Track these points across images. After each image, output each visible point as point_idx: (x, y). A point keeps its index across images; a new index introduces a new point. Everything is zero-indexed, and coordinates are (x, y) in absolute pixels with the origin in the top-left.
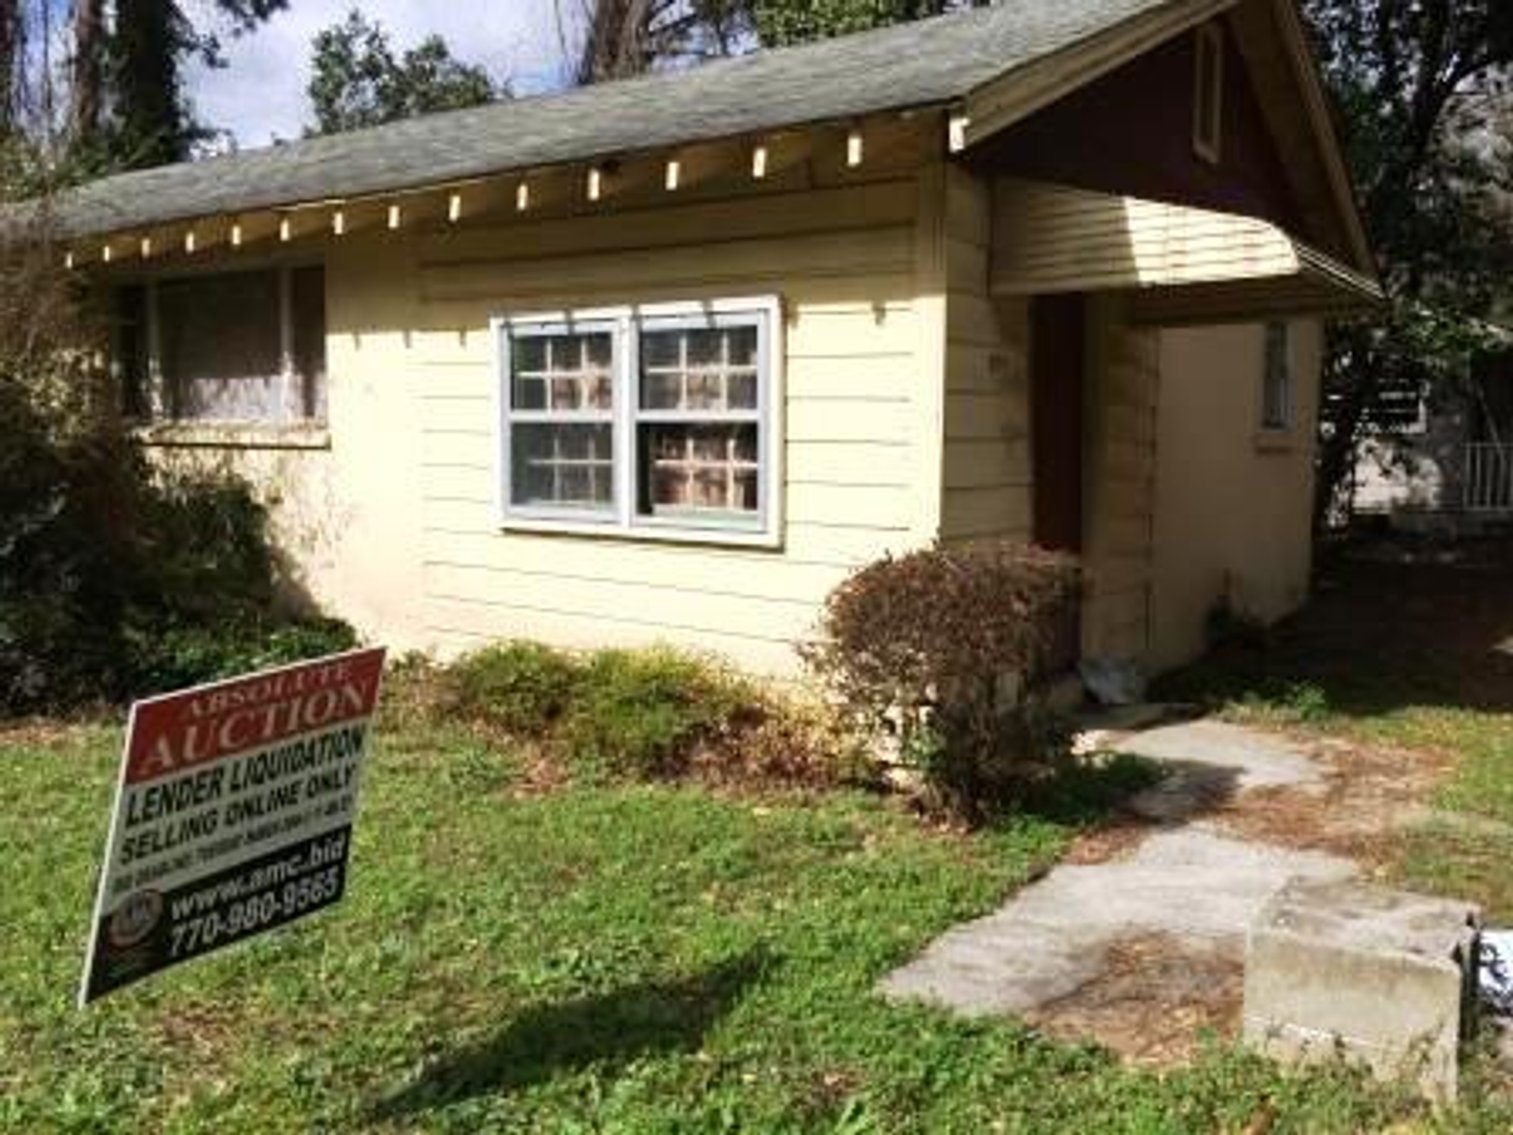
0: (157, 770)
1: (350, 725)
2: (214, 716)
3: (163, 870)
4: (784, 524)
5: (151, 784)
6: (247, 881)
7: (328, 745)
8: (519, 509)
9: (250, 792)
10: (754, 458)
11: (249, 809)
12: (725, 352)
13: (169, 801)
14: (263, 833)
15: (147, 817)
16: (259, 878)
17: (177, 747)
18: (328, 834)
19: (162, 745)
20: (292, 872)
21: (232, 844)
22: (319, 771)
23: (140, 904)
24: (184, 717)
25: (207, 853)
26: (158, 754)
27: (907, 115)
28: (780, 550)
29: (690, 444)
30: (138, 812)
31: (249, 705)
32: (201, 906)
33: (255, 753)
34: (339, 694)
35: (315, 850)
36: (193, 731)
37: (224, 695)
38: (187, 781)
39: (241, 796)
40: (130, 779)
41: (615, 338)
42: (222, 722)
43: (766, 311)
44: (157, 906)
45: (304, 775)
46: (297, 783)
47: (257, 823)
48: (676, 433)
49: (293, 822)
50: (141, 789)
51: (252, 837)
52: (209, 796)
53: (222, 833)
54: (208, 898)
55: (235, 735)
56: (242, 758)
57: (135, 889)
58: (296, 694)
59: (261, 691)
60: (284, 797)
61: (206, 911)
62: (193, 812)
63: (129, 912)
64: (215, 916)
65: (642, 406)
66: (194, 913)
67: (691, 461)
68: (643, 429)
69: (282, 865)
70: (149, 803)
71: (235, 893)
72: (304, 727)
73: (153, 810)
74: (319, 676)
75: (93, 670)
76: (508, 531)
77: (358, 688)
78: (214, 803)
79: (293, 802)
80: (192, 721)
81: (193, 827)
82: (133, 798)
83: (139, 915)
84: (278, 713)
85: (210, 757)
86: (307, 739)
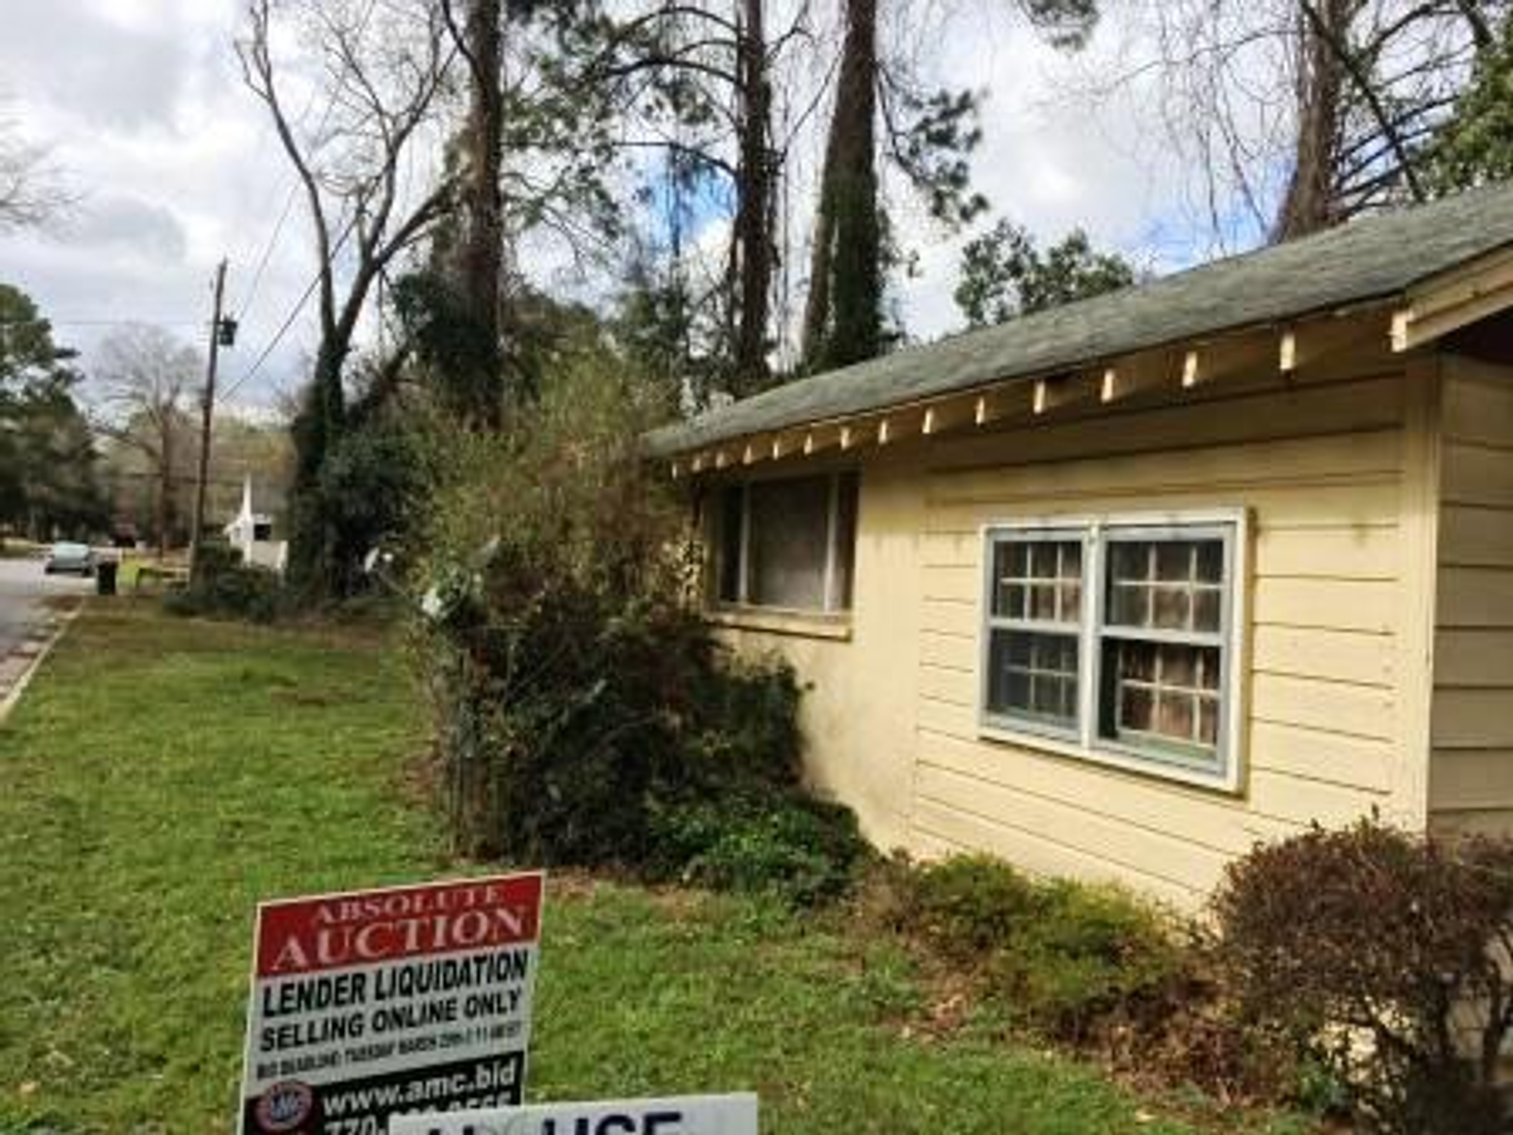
0: (289, 967)
1: (511, 948)
2: (349, 922)
3: (307, 1064)
4: (1246, 768)
5: (288, 979)
6: (403, 1091)
7: (485, 967)
8: (995, 718)
9: (399, 1002)
10: (1216, 685)
11: (399, 1019)
12: (1193, 567)
13: (306, 997)
14: (419, 1045)
15: (285, 1011)
16: (417, 1089)
17: (310, 949)
18: (496, 1057)
19: (293, 944)
20: (456, 1090)
21: (384, 1051)
22: (478, 991)
23: (286, 1094)
24: (313, 922)
25: (357, 1056)
26: (289, 953)
27: (1341, 313)
28: (1240, 796)
29: (1158, 665)
30: (275, 1003)
31: (384, 917)
32: (355, 1106)
33: (401, 964)
34: (492, 916)
35: (481, 1072)
36: (324, 937)
37: (356, 906)
38: (324, 982)
39: (387, 1005)
40: (263, 972)
41: (1086, 547)
42: (358, 930)
43: (1233, 523)
44: (307, 1099)
45: (462, 993)
46: (454, 1001)
47: (409, 1034)
48: (1143, 653)
49: (454, 1039)
50: (276, 984)
51: (405, 1048)
52: (352, 1000)
53: (369, 1038)
54: (363, 1100)
55: (373, 944)
56: (387, 967)
57: (279, 1078)
58: (440, 912)
59: (398, 905)
60: (439, 1013)
61: (361, 1114)
62: (332, 1012)
63: (276, 1099)
64: (372, 1119)
65: (1108, 621)
66: (349, 1113)
67: (1159, 685)
68: (1109, 646)
69: (445, 1080)
70: (284, 998)
71: (392, 1101)
72: (451, 944)
73: (291, 1004)
74: (464, 897)
75: (616, 834)
76: (984, 739)
77: (514, 913)
78: (357, 1007)
79: (451, 1019)
80: (322, 924)
81: (338, 1028)
82: (268, 991)
83: (286, 1105)
84: (421, 928)
85: (348, 962)
86: (458, 956)
